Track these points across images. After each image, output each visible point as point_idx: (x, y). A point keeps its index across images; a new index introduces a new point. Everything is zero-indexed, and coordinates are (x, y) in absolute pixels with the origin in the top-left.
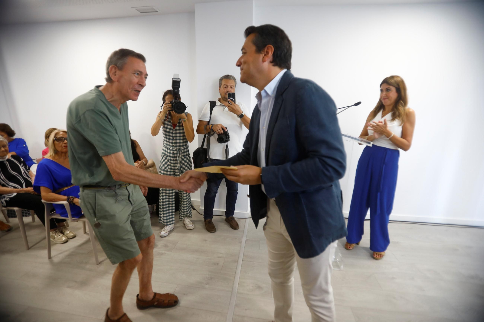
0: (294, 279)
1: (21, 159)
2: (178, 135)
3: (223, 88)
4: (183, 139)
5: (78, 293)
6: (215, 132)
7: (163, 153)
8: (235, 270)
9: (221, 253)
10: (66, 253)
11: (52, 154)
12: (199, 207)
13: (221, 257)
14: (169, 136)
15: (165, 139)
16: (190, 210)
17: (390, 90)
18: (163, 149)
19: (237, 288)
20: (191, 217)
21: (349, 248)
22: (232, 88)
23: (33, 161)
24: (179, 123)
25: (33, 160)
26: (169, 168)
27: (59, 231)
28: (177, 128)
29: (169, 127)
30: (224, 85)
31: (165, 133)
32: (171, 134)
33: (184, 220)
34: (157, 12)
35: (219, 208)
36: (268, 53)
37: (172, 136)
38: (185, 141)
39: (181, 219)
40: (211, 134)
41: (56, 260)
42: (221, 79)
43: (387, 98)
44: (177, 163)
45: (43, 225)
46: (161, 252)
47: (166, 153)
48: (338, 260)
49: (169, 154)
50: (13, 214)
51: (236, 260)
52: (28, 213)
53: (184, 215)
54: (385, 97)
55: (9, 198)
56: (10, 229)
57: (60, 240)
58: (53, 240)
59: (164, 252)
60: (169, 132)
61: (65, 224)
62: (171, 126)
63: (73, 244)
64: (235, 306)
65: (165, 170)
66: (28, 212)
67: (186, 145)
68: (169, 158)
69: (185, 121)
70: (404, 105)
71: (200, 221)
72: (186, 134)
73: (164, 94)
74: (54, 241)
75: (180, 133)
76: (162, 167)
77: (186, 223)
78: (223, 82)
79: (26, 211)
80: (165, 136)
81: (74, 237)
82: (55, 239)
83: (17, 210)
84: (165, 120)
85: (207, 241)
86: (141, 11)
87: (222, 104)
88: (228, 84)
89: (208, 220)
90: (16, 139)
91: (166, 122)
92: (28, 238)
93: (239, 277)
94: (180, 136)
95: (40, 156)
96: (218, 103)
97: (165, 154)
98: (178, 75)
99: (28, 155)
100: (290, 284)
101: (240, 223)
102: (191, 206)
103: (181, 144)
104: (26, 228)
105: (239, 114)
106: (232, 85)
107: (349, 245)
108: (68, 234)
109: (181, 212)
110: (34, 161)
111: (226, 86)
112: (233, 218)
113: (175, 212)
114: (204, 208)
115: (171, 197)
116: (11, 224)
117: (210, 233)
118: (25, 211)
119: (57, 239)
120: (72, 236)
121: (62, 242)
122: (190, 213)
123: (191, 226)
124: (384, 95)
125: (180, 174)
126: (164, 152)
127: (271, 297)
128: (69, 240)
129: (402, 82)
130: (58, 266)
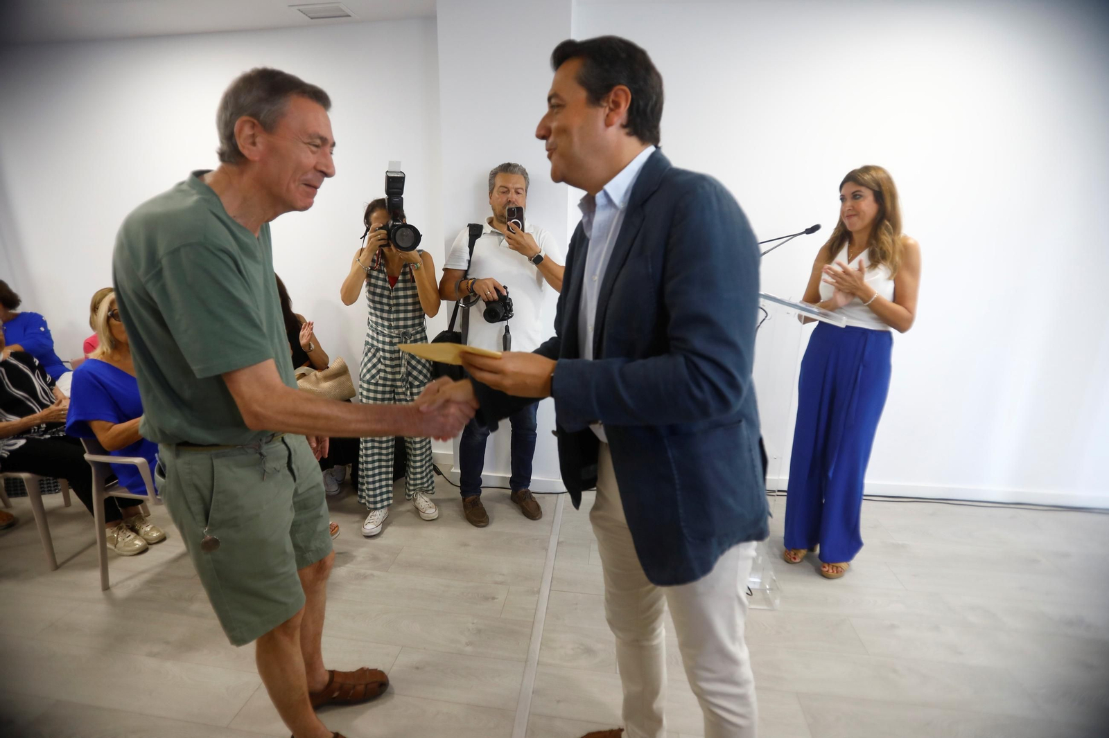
0: (666, 632)
1: (35, 360)
2: (402, 301)
3: (498, 194)
4: (414, 311)
5: (172, 668)
6: (480, 296)
7: (367, 343)
8: (534, 611)
9: (500, 574)
10: (146, 577)
11: (105, 350)
12: (451, 468)
13: (501, 583)
14: (381, 303)
15: (373, 311)
16: (429, 476)
17: (861, 196)
18: (368, 335)
19: (538, 652)
20: (430, 492)
21: (793, 560)
22: (518, 193)
23: (64, 366)
24: (404, 274)
25: (64, 364)
26: (380, 378)
27: (127, 526)
28: (400, 285)
29: (380, 283)
30: (501, 186)
31: (371, 297)
32: (385, 300)
33: (415, 500)
34: (350, 16)
35: (495, 471)
36: (617, 105)
37: (388, 305)
38: (417, 314)
39: (409, 495)
40: (471, 301)
41: (119, 592)
42: (494, 174)
43: (855, 215)
44: (400, 366)
45: (90, 513)
46: (363, 571)
47: (375, 343)
48: (768, 587)
49: (380, 346)
50: (19, 488)
51: (536, 589)
52: (54, 486)
53: (416, 487)
54: (851, 213)
55: (10, 451)
56: (11, 523)
57: (128, 546)
58: (114, 548)
59: (369, 572)
60: (381, 295)
61: (142, 512)
62: (384, 280)
63: (159, 555)
64: (533, 692)
65: (373, 381)
66: (54, 483)
67: (421, 324)
68: (381, 353)
69: (418, 269)
70: (892, 231)
71: (452, 500)
72: (420, 298)
73: (366, 208)
74: (116, 550)
75: (406, 297)
76: (364, 376)
77: (421, 504)
78: (499, 181)
79: (49, 480)
80: (372, 305)
81: (162, 539)
82: (117, 546)
83: (28, 480)
84: (373, 269)
85: (468, 545)
86: (311, 15)
87: (497, 231)
88: (510, 185)
89: (471, 498)
90: (23, 314)
91: (375, 273)
92: (54, 544)
93: (542, 627)
94: (406, 304)
95: (80, 355)
96: (487, 229)
97: (373, 345)
98: (399, 163)
99: (53, 350)
100: (655, 642)
101: (545, 504)
102: (432, 467)
103: (410, 323)
104: (49, 520)
105: (532, 254)
106: (518, 186)
107: (792, 553)
108: (147, 533)
109: (408, 478)
110: (67, 365)
111: (505, 190)
112: (529, 494)
113: (395, 479)
114: (460, 471)
115: (384, 445)
116: (13, 512)
117: (476, 528)
118: (47, 480)
119: (122, 545)
120: (159, 536)
121: (134, 551)
122: (430, 482)
123: (432, 512)
124: (847, 209)
125: (407, 389)
126: (370, 340)
127: (616, 673)
128: (150, 546)
129: (889, 180)
130: (127, 607)
